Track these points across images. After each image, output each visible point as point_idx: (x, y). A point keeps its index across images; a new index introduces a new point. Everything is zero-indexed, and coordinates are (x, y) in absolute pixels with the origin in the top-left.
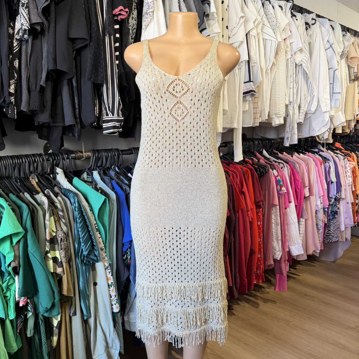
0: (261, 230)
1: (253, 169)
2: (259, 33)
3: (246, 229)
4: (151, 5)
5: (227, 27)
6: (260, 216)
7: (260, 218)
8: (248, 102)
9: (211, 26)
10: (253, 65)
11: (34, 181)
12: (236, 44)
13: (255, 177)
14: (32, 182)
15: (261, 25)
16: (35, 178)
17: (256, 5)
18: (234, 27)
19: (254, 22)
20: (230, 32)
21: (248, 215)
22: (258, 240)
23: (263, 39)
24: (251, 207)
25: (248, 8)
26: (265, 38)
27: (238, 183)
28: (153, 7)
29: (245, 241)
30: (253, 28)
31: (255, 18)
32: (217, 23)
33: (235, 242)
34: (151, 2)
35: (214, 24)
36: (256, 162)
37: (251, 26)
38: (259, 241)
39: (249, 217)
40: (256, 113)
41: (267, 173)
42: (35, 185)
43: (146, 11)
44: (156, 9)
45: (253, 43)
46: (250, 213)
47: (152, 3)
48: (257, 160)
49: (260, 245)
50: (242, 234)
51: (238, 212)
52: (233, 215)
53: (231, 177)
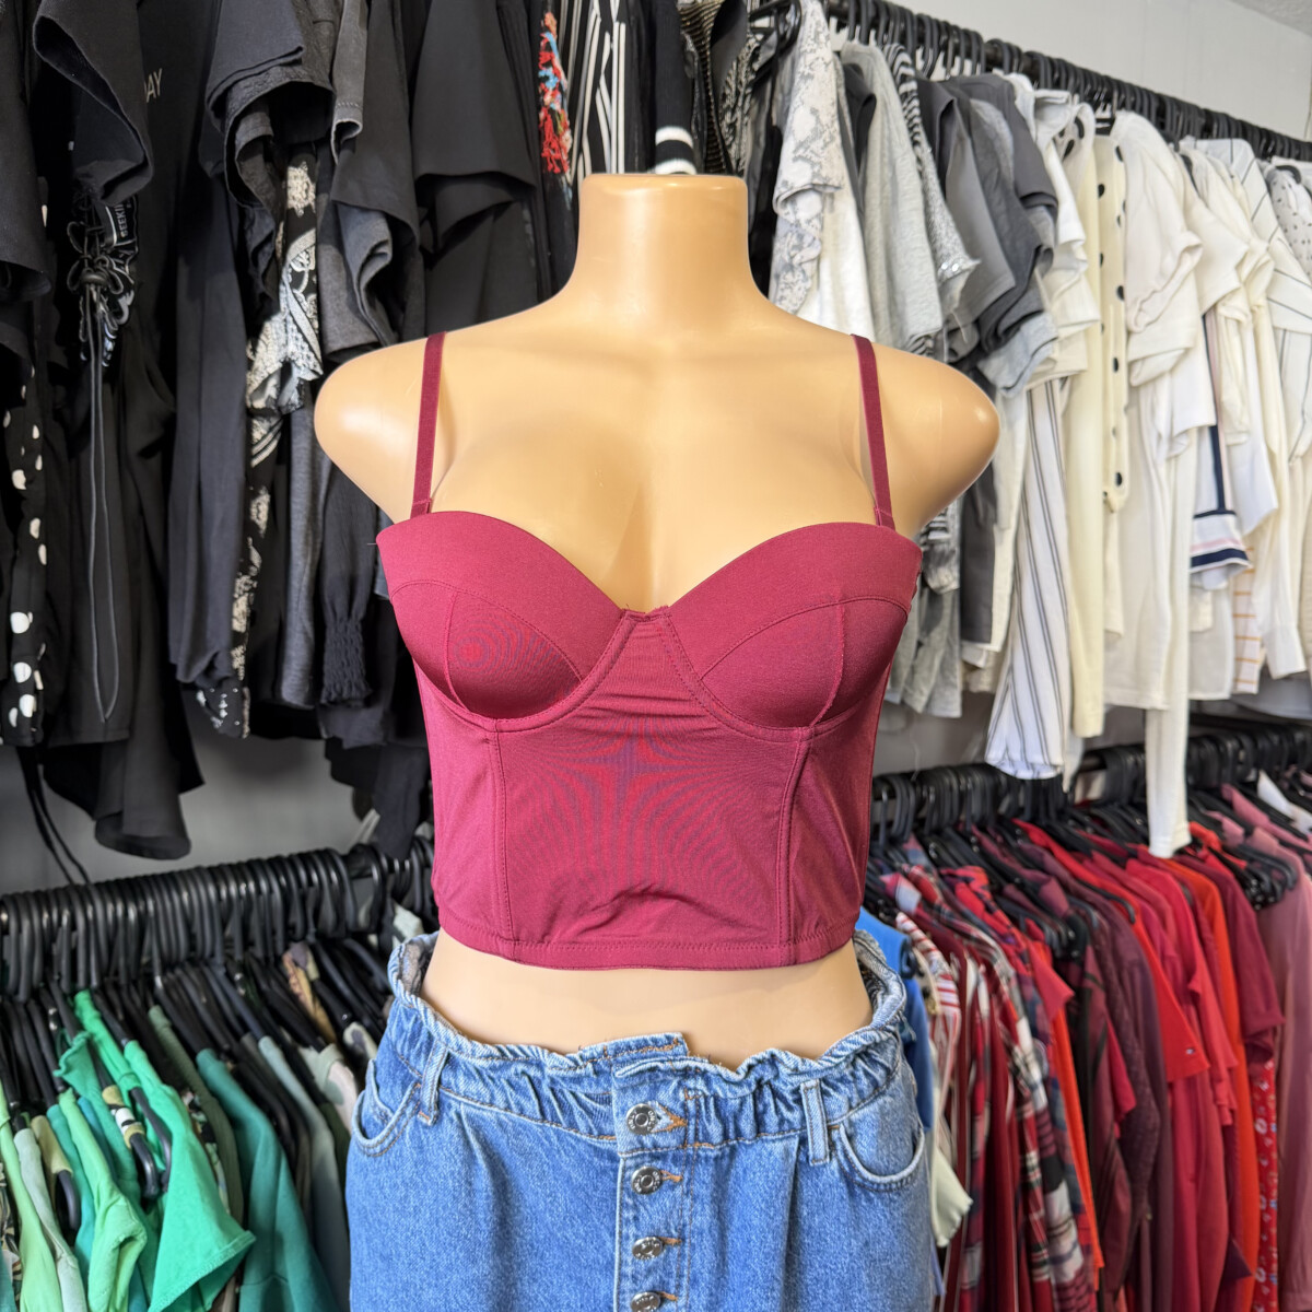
0: (1270, 1160)
1: (1230, 875)
2: (1259, 306)
3: (1208, 1165)
4: (811, 231)
5: (1121, 292)
6: (1264, 1094)
7: (1264, 1102)
8: (1208, 596)
9: (1056, 294)
10: (1231, 440)
11: (301, 977)
12: (1161, 358)
13: (1242, 920)
14: (293, 981)
15: (1266, 277)
16: (306, 963)
17: (1240, 190)
18: (1154, 292)
19: (1239, 266)
20: (1133, 313)
21: (1215, 1099)
22: (1257, 1205)
23: (1275, 329)
24: (1228, 1060)
25: (1207, 206)
26: (1283, 325)
27: (1171, 952)
28: (817, 242)
29: (1200, 1220)
30: (1234, 292)
31: (1243, 248)
32: (1084, 284)
33: (1155, 1225)
34: (809, 221)
35: (1069, 288)
36: (1234, 836)
37: (1224, 280)
38: (1264, 1207)
39: (1220, 1107)
40: (1245, 638)
41: (1291, 889)
42: (306, 996)
43: (787, 258)
44: (829, 245)
45: (1233, 348)
46: (1224, 1090)
47: (816, 222)
48: (1239, 831)
49: (1264, 1227)
50: (1188, 1187)
51: (1171, 1086)
52: (1149, 1103)
53: (1140, 925)
